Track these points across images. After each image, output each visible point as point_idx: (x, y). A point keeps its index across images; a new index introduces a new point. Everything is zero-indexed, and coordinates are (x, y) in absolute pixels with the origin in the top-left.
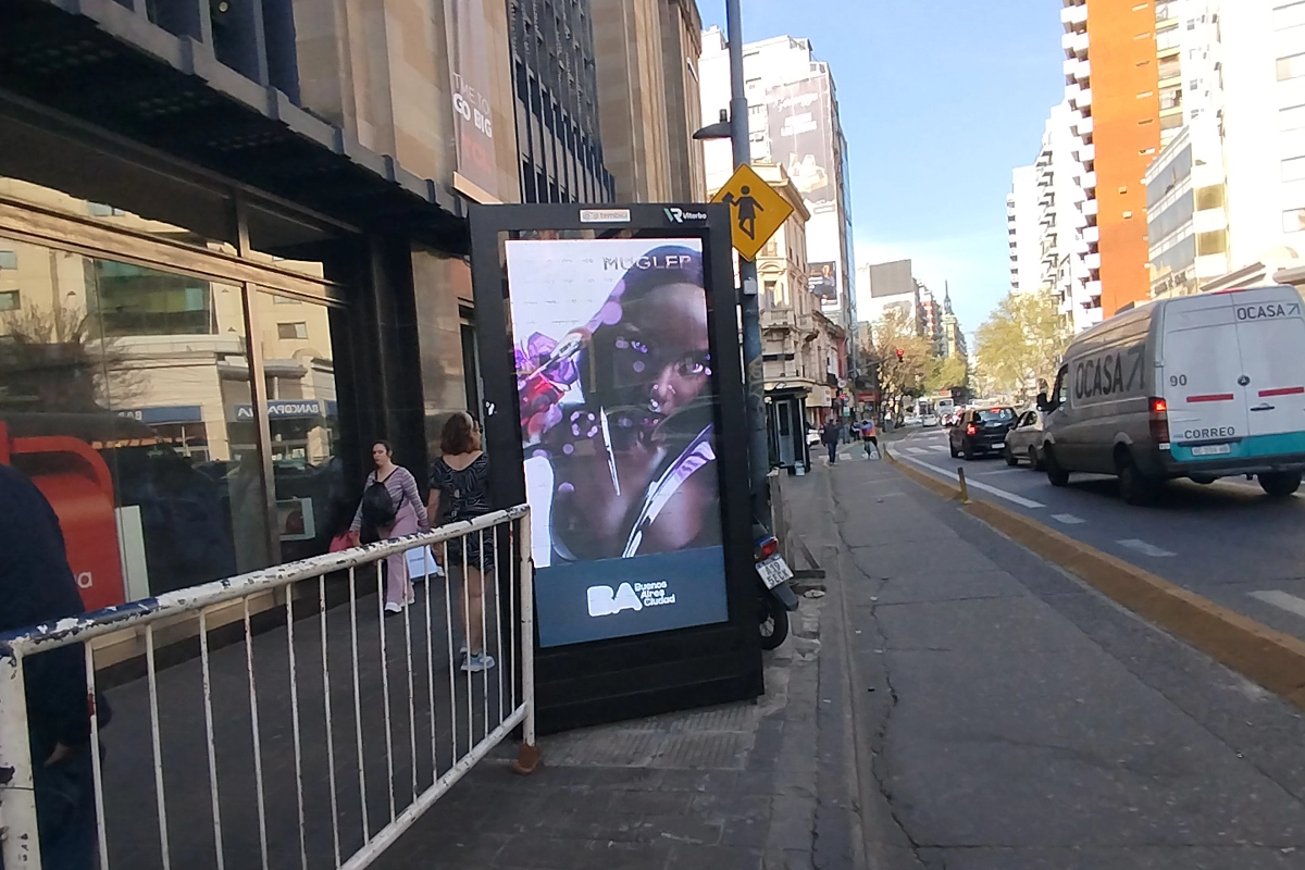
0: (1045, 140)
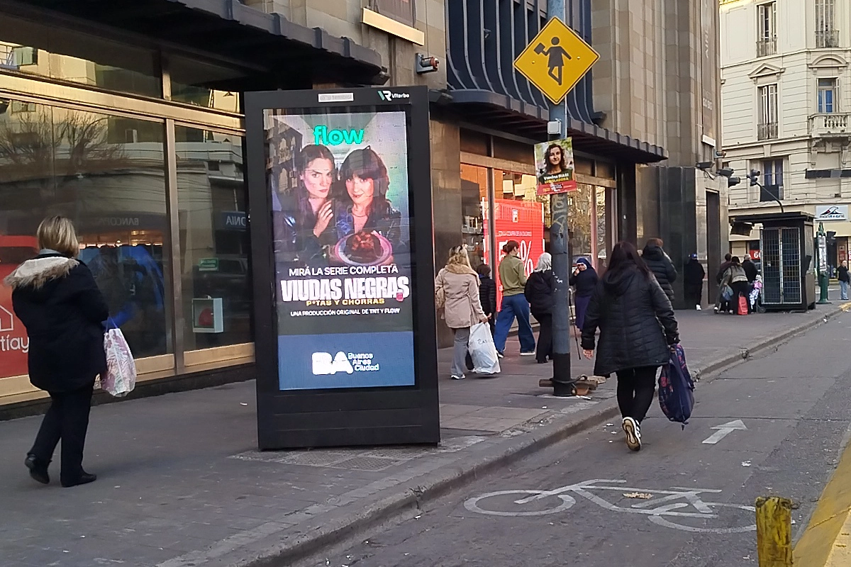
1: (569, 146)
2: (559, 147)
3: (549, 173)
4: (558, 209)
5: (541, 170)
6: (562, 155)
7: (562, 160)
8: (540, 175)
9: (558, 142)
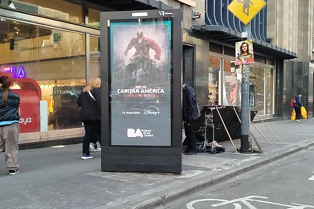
1: (251, 43)
2: (246, 43)
3: (242, 55)
4: (245, 71)
5: (238, 54)
6: (248, 47)
7: (248, 49)
8: (238, 56)
9: (246, 42)
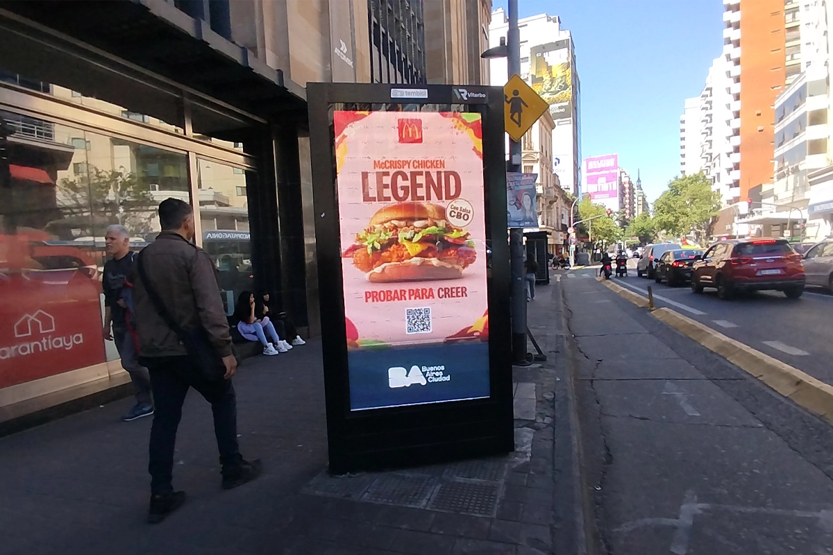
0: (708, 80)
